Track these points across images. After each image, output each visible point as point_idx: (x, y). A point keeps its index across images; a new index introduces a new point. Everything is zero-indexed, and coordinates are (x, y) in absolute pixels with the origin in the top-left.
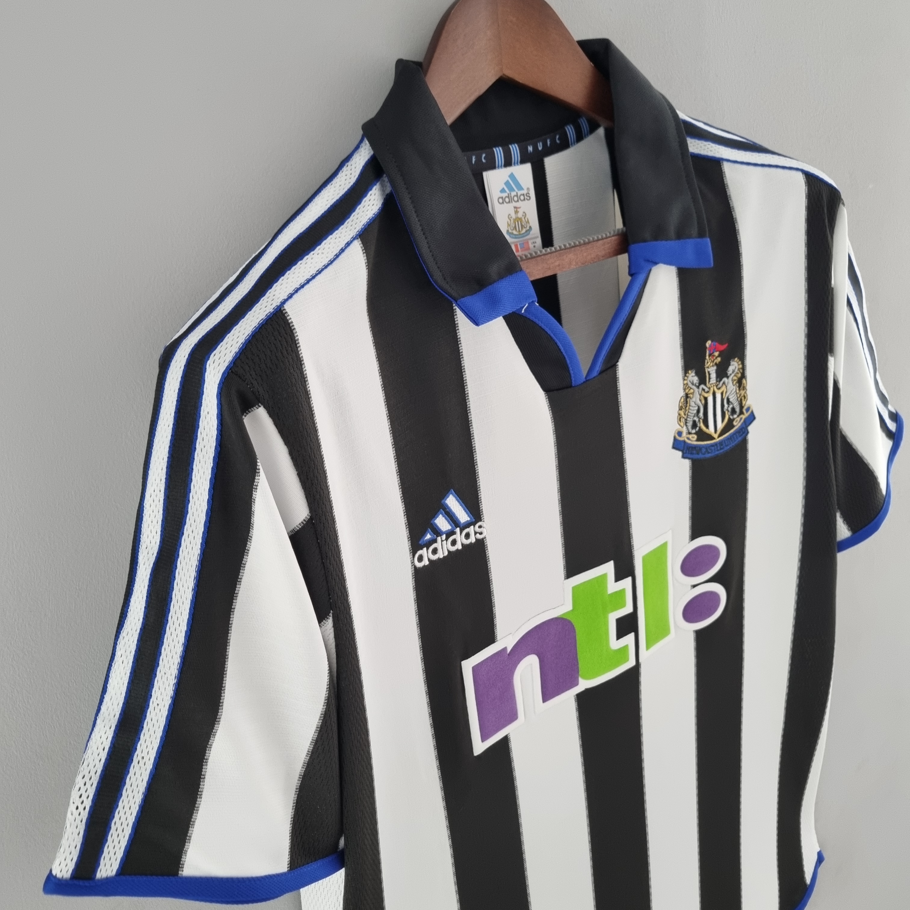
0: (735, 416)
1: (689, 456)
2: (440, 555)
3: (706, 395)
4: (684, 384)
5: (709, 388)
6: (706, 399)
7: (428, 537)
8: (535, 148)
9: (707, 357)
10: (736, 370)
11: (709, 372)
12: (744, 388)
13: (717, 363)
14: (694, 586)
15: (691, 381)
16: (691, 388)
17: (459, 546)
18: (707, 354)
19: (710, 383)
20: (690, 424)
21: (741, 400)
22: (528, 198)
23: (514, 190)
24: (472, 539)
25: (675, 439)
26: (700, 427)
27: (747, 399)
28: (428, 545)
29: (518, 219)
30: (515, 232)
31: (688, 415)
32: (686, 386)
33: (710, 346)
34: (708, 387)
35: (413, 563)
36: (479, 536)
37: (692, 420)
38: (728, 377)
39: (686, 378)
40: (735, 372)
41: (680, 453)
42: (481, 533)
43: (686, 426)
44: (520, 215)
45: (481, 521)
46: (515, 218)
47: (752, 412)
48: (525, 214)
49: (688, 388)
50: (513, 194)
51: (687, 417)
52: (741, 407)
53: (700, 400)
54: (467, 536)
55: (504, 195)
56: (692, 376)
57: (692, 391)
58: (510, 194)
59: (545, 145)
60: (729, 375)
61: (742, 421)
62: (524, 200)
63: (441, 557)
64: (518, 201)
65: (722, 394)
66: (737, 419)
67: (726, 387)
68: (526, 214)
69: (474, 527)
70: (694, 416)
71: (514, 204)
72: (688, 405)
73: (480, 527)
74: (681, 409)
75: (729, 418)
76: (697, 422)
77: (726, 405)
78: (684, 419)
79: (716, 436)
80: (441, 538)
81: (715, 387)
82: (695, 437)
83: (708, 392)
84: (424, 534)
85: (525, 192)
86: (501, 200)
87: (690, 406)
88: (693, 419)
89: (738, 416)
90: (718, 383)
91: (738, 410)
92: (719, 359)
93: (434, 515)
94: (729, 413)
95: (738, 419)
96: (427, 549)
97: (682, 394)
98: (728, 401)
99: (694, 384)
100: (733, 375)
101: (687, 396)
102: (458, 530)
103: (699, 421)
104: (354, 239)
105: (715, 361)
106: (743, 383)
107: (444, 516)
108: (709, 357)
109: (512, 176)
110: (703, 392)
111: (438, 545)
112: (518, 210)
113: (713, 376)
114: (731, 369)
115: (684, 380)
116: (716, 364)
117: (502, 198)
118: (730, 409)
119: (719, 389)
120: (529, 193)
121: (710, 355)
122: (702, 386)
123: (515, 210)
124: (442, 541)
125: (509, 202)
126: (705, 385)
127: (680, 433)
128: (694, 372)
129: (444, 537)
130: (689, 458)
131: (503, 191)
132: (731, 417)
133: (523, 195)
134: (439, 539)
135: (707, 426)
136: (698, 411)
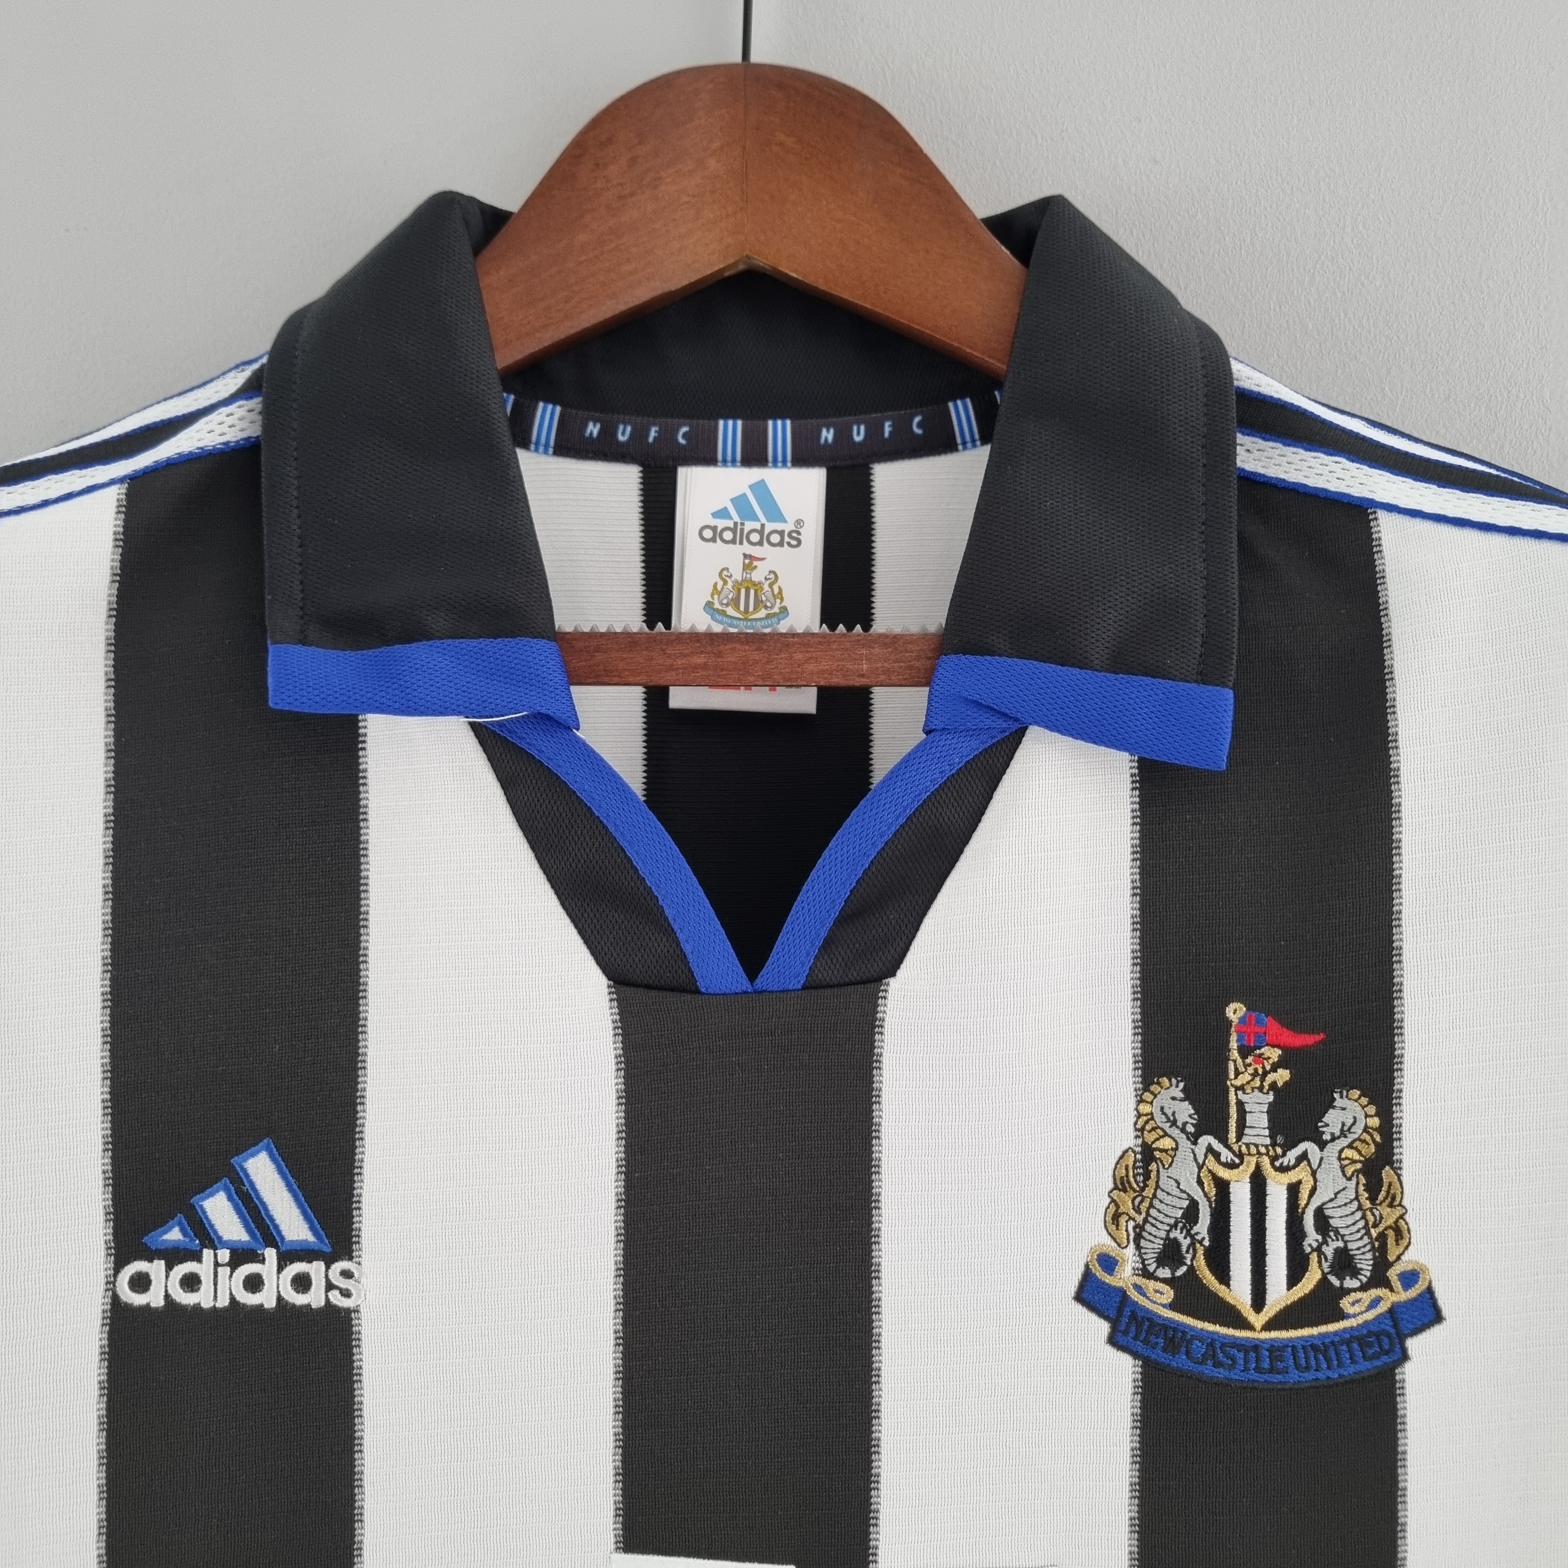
0: (1350, 1283)
1: (1139, 1346)
2: (203, 1298)
3: (1224, 1173)
4: (1139, 1115)
5: (1241, 1156)
6: (1223, 1187)
7: (174, 1235)
8: (843, 435)
9: (1235, 1054)
10: (1358, 1129)
11: (1240, 1104)
12: (1393, 1201)
13: (1280, 1084)
15: (1169, 1112)
16: (1166, 1134)
17: (266, 1299)
18: (1234, 1045)
19: (1245, 1139)
20: (1152, 1247)
21: (1382, 1237)
22: (794, 543)
23: (756, 519)
24: (315, 1298)
25: (1088, 1275)
26: (1192, 1269)
27: (1409, 1243)
28: (173, 1256)
29: (748, 585)
30: (730, 611)
31: (1148, 1214)
32: (1147, 1122)
33: (1242, 1020)
34: (1235, 1148)
35: (111, 1284)
36: (336, 1298)
37: (1163, 1234)
38: (1322, 1145)
39: (1148, 1096)
40: (1351, 1137)
41: (1103, 1327)
42: (346, 1294)
43: (1138, 1247)
44: (757, 576)
45: (351, 1258)
46: (740, 579)
47: (1430, 1290)
48: (774, 576)
49: (1153, 1129)
50: (749, 525)
51: (1145, 1221)
52: (1382, 1264)
53: (1200, 1183)
54: (302, 1283)
55: (721, 524)
56: (1173, 1099)
57: (1167, 1143)
58: (742, 524)
59: (874, 431)
60: (1327, 1137)
61: (1382, 1308)
62: (781, 544)
63: (207, 1304)
64: (760, 543)
65: (1293, 1190)
66: (1359, 1295)
67: (1314, 1173)
68: (776, 577)
69: (328, 1267)
70: (1175, 1226)
71: (747, 549)
72: (1152, 1183)
73: (347, 1274)
74: (1121, 1185)
75: (1324, 1281)
76: (1184, 1249)
77: (1312, 1237)
78: (1131, 1224)
79: (1258, 1320)
80: (216, 1256)
81: (1266, 1161)
82: (1168, 1294)
83: (1231, 1166)
84: (162, 1222)
85: (788, 527)
86: (708, 534)
87: (1157, 1186)
88: (1168, 1232)
89: (1364, 1288)
90: (1279, 1150)
91: (1365, 1264)
92: (1282, 1076)
93: (205, 1186)
94: (1325, 1265)
95: (1367, 1297)
96: (169, 1267)
97: (1128, 1139)
98: (1322, 1222)
99: (1179, 1124)
100: (1344, 1142)
101: (1148, 1154)
102: (271, 1254)
103: (1192, 1244)
104: (112, 482)
105: (1270, 1078)
106: (1386, 1181)
107: (230, 1198)
108: (1244, 1056)
109: (760, 488)
110: (1210, 1157)
111: (203, 1268)
112: (755, 563)
113: (1258, 1120)
114: (1333, 1120)
115: (1141, 1101)
116: (1273, 1086)
117: (714, 529)
118: (1329, 1251)
119: (1283, 1169)
120: (799, 533)
121: (1245, 1052)
122: (1207, 1140)
123: (747, 561)
124: (217, 1264)
125: (733, 541)
126: (1224, 1141)
127: (1108, 1262)
128: (1182, 1085)
129: (224, 1255)
130: (1135, 1355)
131: (722, 513)
132: (1335, 1282)
133: (781, 533)
134: (207, 1254)
135: (1224, 1276)
136: (1191, 1214)
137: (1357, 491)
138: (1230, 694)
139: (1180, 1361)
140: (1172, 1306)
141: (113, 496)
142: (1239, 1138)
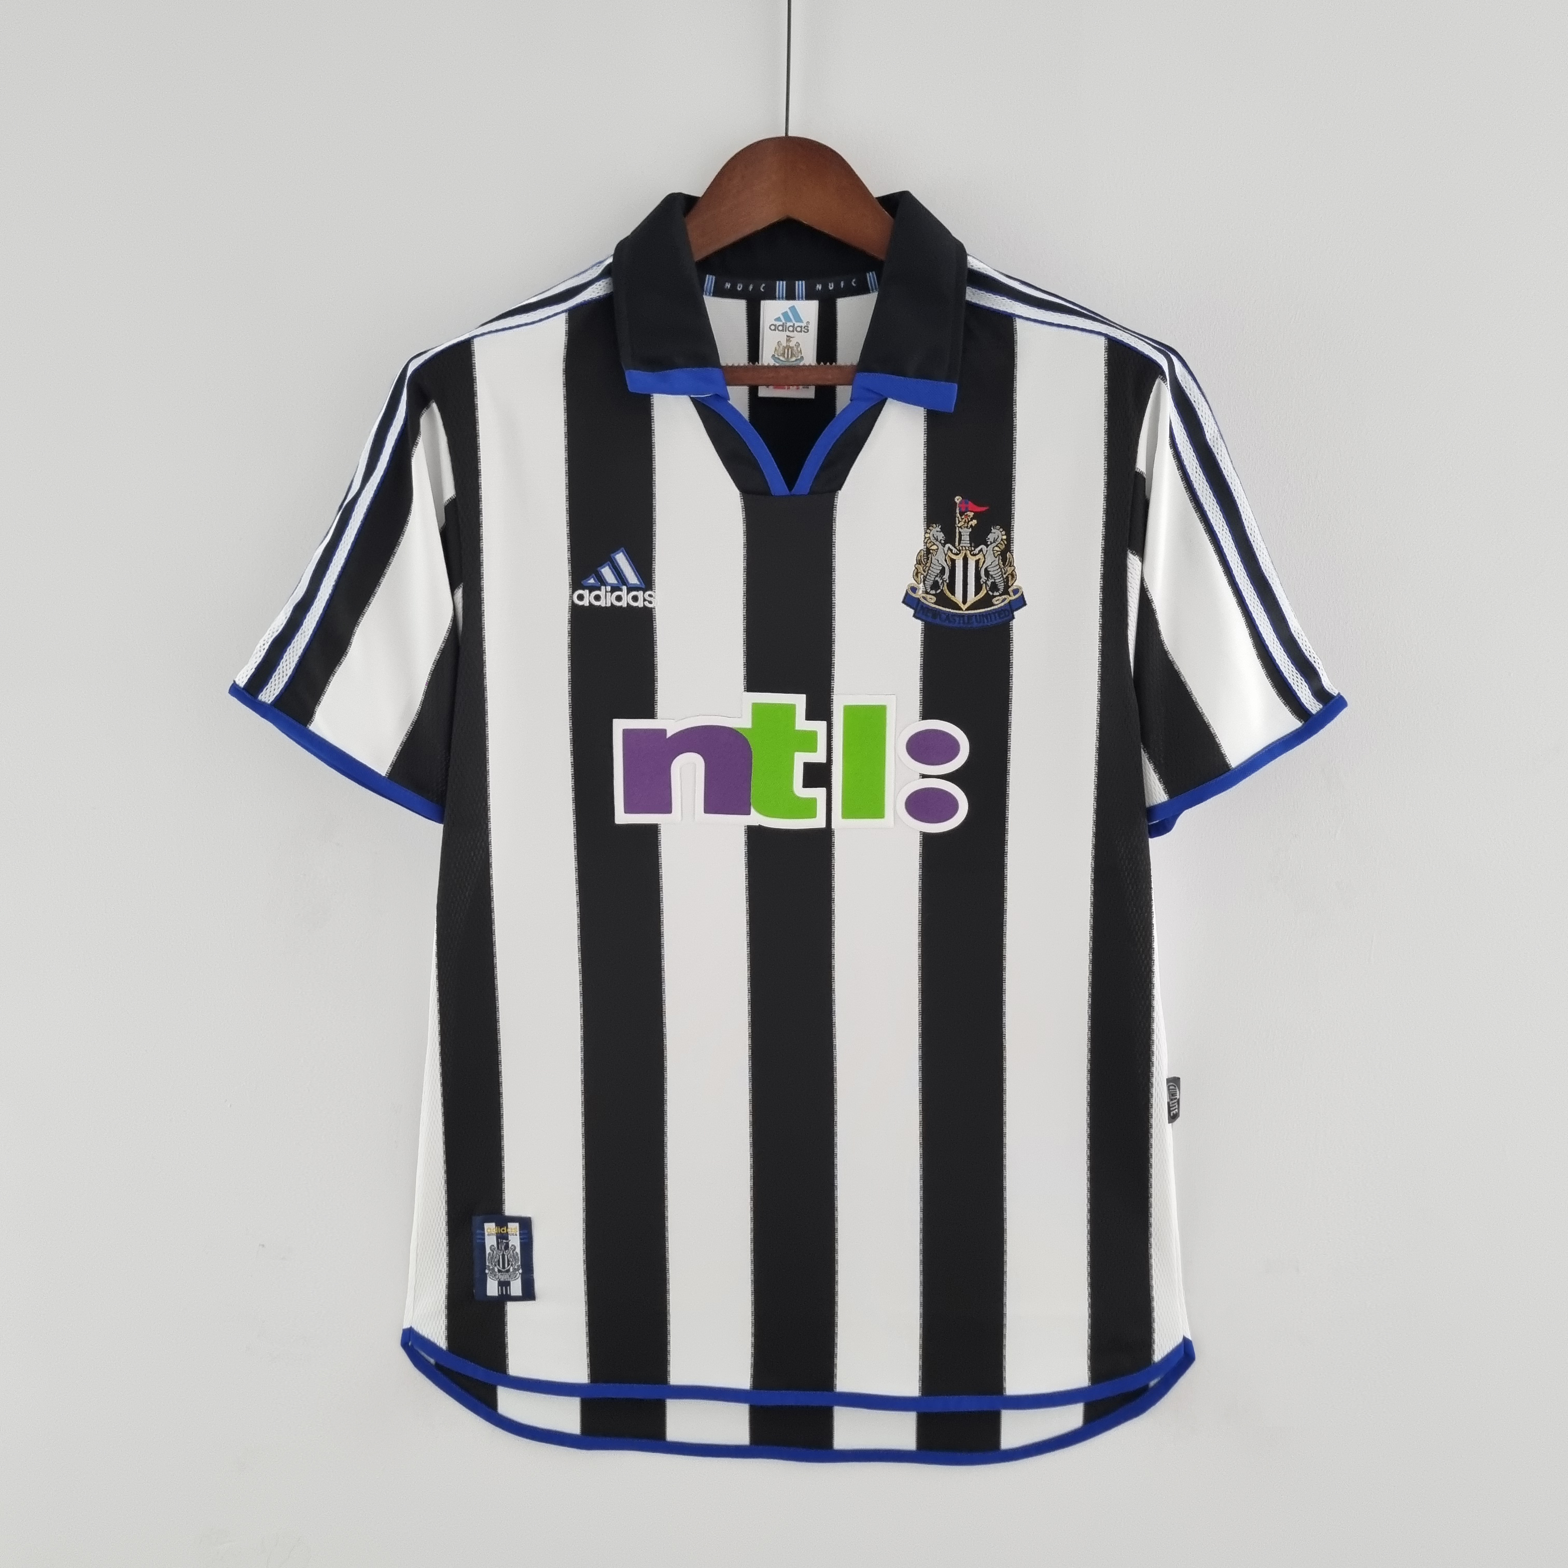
0: (996, 594)
1: (924, 618)
2: (602, 603)
3: (954, 557)
4: (925, 538)
5: (959, 550)
6: (953, 561)
7: (592, 581)
8: (825, 287)
9: (958, 515)
10: (999, 540)
11: (960, 533)
12: (1011, 565)
13: (973, 525)
14: (924, 776)
15: (935, 536)
16: (934, 544)
17: (623, 604)
18: (958, 511)
19: (961, 545)
20: (929, 583)
21: (1007, 577)
22: (806, 331)
23: (790, 321)
24: (640, 604)
25: (907, 593)
26: (942, 590)
27: (1016, 580)
28: (592, 589)
29: (788, 347)
30: (781, 358)
31: (928, 572)
32: (928, 540)
33: (961, 503)
34: (958, 548)
35: (571, 597)
36: (647, 604)
37: (933, 579)
38: (987, 546)
39: (928, 531)
40: (997, 543)
41: (912, 611)
42: (650, 602)
43: (924, 584)
44: (792, 344)
45: (652, 590)
46: (785, 345)
47: (1022, 595)
48: (798, 345)
49: (930, 543)
50: (789, 324)
51: (927, 575)
52: (1007, 587)
53: (946, 561)
54: (635, 599)
55: (778, 323)
56: (937, 531)
57: (934, 547)
58: (786, 323)
59: (837, 285)
60: (989, 543)
61: (1006, 602)
62: (801, 331)
63: (603, 605)
64: (793, 331)
65: (977, 562)
66: (999, 598)
67: (984, 556)
68: (799, 345)
69: (644, 593)
70: (936, 576)
71: (788, 333)
72: (929, 561)
73: (650, 596)
74: (919, 562)
75: (987, 593)
76: (940, 583)
77: (984, 578)
78: (922, 576)
79: (964, 607)
80: (606, 589)
81: (968, 552)
82: (934, 599)
83: (957, 554)
84: (587, 577)
85: (803, 325)
86: (773, 327)
87: (931, 562)
88: (935, 578)
89: (1000, 595)
90: (973, 549)
91: (1001, 587)
92: (974, 522)
93: (602, 565)
94: (988, 588)
95: (1001, 598)
96: (590, 592)
97: (922, 547)
98: (987, 573)
99: (939, 540)
100: (994, 545)
101: (928, 551)
102: (624, 588)
103: (943, 582)
104: (563, 312)
105: (970, 523)
106: (1008, 557)
107: (610, 568)
108: (961, 516)
109: (793, 309)
110: (949, 552)
111: (601, 593)
112: (791, 339)
113: (966, 538)
114: (991, 537)
115: (926, 533)
116: (971, 526)
117: (775, 325)
118: (989, 583)
119: (974, 555)
120: (808, 327)
121: (961, 514)
122: (948, 545)
123: (788, 338)
124: (606, 592)
125: (783, 330)
126: (954, 546)
127: (914, 589)
128: (940, 526)
129: (609, 588)
130: (922, 620)
131: (778, 319)
132: (991, 593)
133: (801, 327)
134: (603, 588)
135: (953, 593)
136: (943, 571)
137: (1009, 311)
138: (956, 386)
139: (938, 621)
140: (935, 603)
141: (564, 317)
142: (959, 543)
